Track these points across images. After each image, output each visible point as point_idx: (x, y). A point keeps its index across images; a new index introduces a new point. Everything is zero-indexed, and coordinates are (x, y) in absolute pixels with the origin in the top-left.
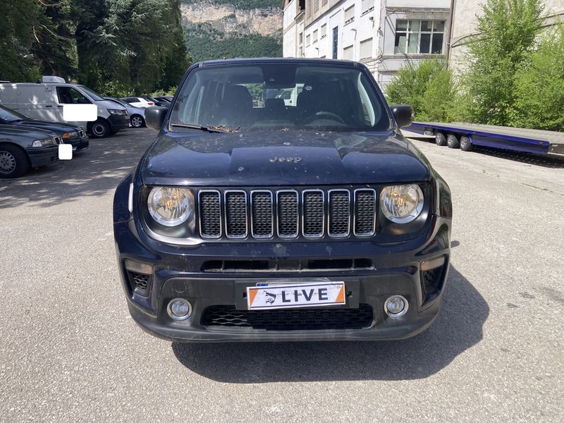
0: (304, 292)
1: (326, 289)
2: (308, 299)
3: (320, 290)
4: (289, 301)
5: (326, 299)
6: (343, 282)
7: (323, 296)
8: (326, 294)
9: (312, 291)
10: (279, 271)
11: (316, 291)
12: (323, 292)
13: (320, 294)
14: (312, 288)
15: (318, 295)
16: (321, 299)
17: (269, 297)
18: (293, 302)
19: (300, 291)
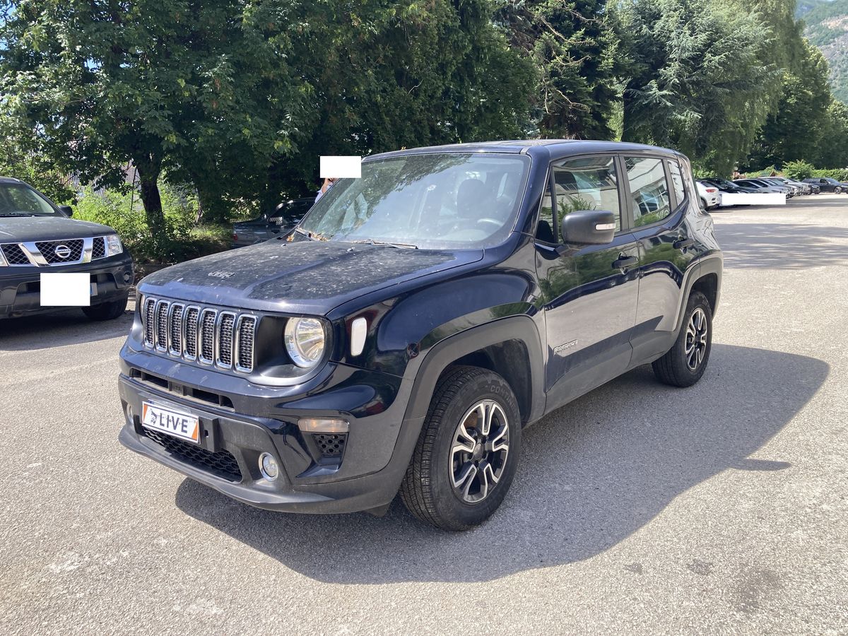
0: (173, 417)
1: (186, 421)
2: (175, 428)
3: (184, 421)
4: (163, 425)
5: (186, 432)
6: (197, 417)
7: (185, 429)
8: (186, 426)
9: (178, 419)
10: (170, 392)
11: (180, 421)
12: (185, 423)
13: (183, 426)
14: (179, 416)
15: (181, 425)
16: (183, 431)
17: (153, 416)
18: (165, 428)
19: (170, 418)
